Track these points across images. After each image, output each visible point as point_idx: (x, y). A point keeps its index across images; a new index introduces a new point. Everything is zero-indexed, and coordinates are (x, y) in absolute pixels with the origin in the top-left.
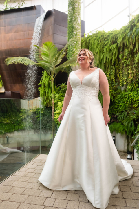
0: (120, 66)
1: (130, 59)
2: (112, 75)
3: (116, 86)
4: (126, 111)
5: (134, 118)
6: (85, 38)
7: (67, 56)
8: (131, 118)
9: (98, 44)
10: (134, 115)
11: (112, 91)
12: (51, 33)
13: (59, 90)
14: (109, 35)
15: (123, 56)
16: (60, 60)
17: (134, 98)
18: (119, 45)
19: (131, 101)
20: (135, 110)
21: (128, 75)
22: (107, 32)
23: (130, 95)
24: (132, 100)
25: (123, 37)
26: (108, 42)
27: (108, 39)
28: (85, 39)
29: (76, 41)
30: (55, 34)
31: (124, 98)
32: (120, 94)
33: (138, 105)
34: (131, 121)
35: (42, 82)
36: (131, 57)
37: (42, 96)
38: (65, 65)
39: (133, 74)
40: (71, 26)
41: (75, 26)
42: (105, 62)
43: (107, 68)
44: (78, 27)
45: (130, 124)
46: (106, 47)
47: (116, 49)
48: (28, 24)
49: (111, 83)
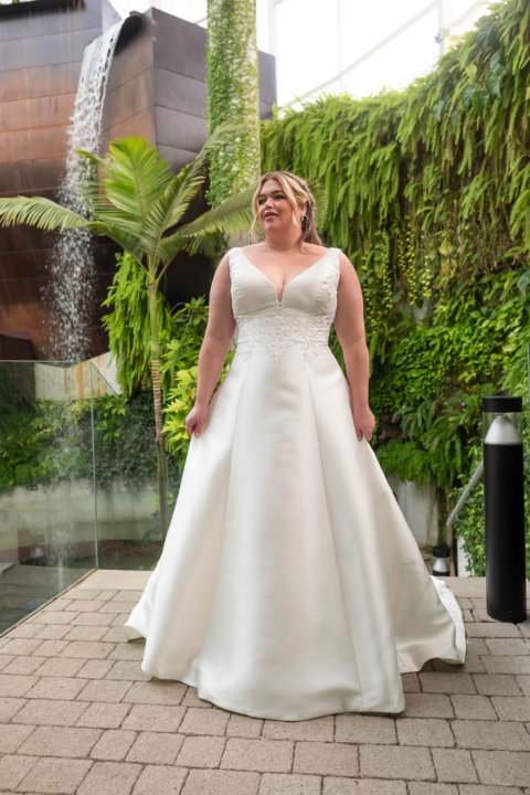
0: (410, 229)
1: (443, 201)
2: (380, 262)
3: (394, 304)
4: (433, 397)
5: (461, 423)
6: (277, 121)
7: (209, 194)
8: (451, 425)
9: (326, 146)
10: (463, 412)
11: (382, 326)
12: (143, 101)
13: (180, 324)
14: (366, 113)
15: (419, 192)
16: (178, 210)
17: (460, 349)
18: (403, 150)
19: (452, 361)
20: (466, 392)
21: (437, 263)
22: (360, 100)
23: (446, 337)
24: (453, 356)
25: (417, 120)
26: (364, 139)
27: (364, 125)
28: (279, 126)
29: (243, 136)
30: (159, 108)
31: (426, 350)
32: (411, 334)
33: (474, 375)
34: (452, 435)
35: (118, 295)
36: (448, 194)
37: (117, 348)
38: (202, 226)
39: (458, 258)
40: (221, 74)
41: (235, 74)
42: (351, 216)
43: (362, 239)
44: (247, 81)
45: (447, 446)
46: (355, 158)
47: (393, 166)
48: (54, 65)
49: (378, 294)
